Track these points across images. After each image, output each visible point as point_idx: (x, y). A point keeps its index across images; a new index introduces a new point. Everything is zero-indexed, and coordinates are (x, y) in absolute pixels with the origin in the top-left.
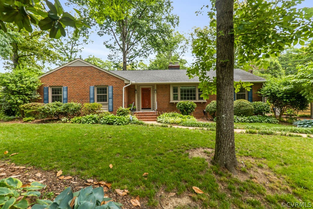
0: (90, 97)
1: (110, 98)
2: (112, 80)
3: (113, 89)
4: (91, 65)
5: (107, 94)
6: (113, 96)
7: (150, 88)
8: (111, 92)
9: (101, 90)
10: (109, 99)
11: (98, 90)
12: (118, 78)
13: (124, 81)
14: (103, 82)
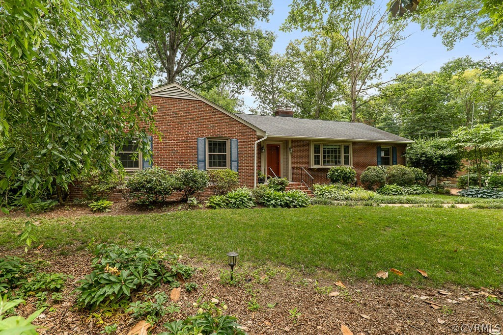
0: (197, 157)
1: (233, 161)
2: (236, 128)
3: (238, 146)
4: (200, 99)
5: (227, 153)
6: (238, 158)
7: (279, 145)
8: (234, 151)
9: (215, 145)
10: (231, 161)
11: (210, 144)
12: (246, 126)
13: (256, 131)
14: (221, 132)
